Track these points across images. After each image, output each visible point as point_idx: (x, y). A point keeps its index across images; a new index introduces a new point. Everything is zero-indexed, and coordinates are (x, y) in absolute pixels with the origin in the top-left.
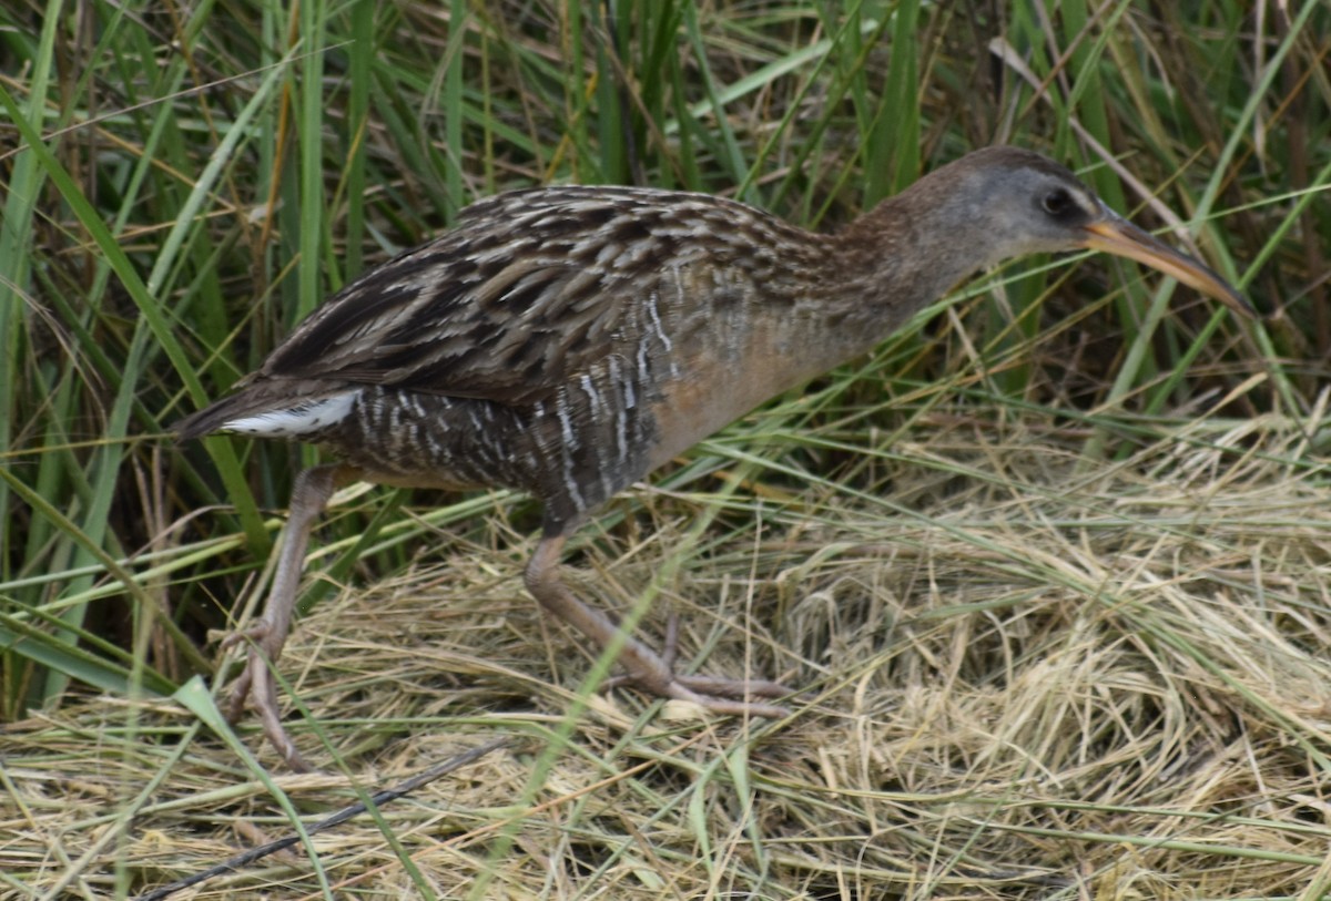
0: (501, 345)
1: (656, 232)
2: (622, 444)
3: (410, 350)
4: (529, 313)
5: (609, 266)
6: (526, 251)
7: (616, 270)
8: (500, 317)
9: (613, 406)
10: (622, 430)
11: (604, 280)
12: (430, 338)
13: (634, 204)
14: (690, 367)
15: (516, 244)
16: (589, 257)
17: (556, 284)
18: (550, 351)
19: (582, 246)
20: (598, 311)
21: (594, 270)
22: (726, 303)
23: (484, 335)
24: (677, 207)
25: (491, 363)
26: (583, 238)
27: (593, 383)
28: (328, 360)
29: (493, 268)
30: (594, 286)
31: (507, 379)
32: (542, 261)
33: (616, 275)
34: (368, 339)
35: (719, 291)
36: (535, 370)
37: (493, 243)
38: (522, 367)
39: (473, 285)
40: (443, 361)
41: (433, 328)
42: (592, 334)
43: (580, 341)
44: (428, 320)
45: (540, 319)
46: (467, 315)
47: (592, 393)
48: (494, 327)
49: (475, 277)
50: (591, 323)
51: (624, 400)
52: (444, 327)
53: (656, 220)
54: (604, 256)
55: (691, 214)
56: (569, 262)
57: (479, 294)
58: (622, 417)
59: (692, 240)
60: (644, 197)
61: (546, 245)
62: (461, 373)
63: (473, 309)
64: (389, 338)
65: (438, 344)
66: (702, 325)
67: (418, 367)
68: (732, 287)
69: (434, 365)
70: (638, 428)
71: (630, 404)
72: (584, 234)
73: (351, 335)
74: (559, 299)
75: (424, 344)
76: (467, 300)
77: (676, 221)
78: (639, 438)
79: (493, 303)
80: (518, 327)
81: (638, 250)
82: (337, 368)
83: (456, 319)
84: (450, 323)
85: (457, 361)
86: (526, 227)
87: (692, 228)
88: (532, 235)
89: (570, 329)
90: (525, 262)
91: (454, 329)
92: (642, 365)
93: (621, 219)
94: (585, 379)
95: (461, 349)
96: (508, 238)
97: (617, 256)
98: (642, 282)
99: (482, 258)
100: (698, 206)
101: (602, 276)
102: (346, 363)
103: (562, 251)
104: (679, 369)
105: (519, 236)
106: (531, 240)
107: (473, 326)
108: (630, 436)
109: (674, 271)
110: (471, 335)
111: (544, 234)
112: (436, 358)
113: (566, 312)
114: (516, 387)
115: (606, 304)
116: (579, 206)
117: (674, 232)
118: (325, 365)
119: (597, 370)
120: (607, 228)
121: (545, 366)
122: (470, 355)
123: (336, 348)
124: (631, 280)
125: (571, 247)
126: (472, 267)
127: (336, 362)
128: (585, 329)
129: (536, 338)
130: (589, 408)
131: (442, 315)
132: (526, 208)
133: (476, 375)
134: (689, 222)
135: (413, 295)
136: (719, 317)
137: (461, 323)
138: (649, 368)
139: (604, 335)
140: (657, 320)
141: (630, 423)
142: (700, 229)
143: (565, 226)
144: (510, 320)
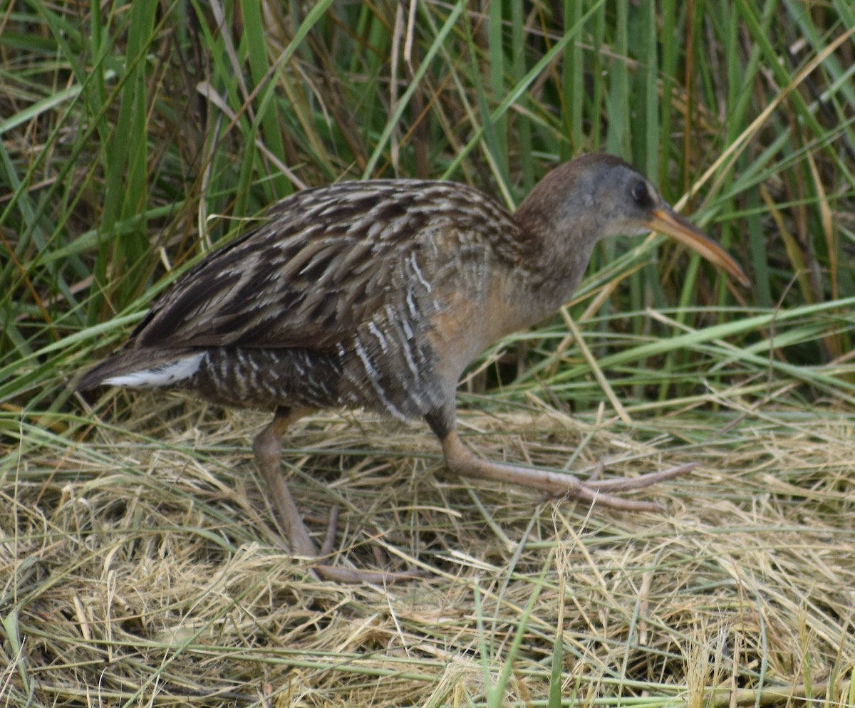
0: (304, 306)
1: (411, 210)
2: (413, 367)
3: (239, 318)
4: (321, 280)
5: (377, 238)
6: (317, 234)
7: (382, 240)
8: (301, 287)
9: (397, 339)
10: (409, 357)
11: (374, 249)
12: (252, 308)
13: (394, 191)
14: (449, 303)
15: (309, 230)
16: (362, 233)
17: (339, 256)
18: (340, 306)
19: (356, 226)
20: (371, 273)
21: (366, 242)
22: (469, 257)
23: (291, 300)
24: (427, 191)
25: (298, 320)
26: (356, 220)
27: (377, 326)
28: (180, 333)
29: (293, 251)
30: (367, 254)
31: (311, 330)
32: (328, 240)
33: (383, 244)
34: (208, 314)
35: (464, 248)
36: (331, 320)
37: (292, 231)
38: (321, 320)
39: (279, 265)
40: (263, 323)
41: (254, 300)
42: (369, 289)
43: (361, 296)
44: (250, 295)
45: (330, 283)
46: (277, 288)
47: (379, 334)
48: (297, 294)
49: (280, 259)
50: (367, 281)
51: (405, 334)
52: (262, 299)
53: (411, 201)
54: (373, 231)
55: (438, 195)
56: (348, 238)
57: (284, 272)
58: (407, 347)
59: (439, 213)
60: (402, 186)
61: (330, 228)
62: (278, 329)
63: (281, 283)
64: (223, 311)
65: (258, 311)
66: (454, 273)
67: (245, 329)
68: (473, 246)
69: (257, 327)
70: (420, 353)
71: (410, 336)
72: (357, 217)
73: (195, 313)
74: (342, 267)
75: (248, 313)
76: (276, 276)
77: (426, 201)
78: (423, 360)
79: (295, 277)
80: (315, 292)
81: (397, 225)
82: (188, 337)
83: (269, 291)
84: (265, 295)
85: (273, 322)
86: (316, 217)
87: (439, 204)
88: (320, 222)
89: (353, 287)
90: (315, 244)
91: (269, 300)
92: (412, 306)
93: (385, 203)
94: (371, 325)
95: (275, 313)
96: (303, 226)
97: (383, 230)
98: (402, 247)
99: (284, 244)
100: (443, 189)
101: (373, 246)
102: (193, 334)
103: (343, 230)
104: (441, 305)
105: (310, 224)
106: (319, 226)
107: (283, 295)
108: (416, 360)
109: (429, 236)
110: (281, 302)
111: (328, 221)
112: (257, 321)
113: (349, 276)
114: (319, 335)
115: (378, 266)
116: (353, 197)
117: (425, 209)
118: (179, 337)
119: (377, 317)
120: (374, 211)
121: (337, 317)
122: (282, 316)
123: (185, 323)
124: (395, 246)
125: (348, 227)
126: (278, 252)
127: (186, 334)
128: (364, 286)
129: (328, 298)
130: (379, 346)
131: (259, 290)
132: (316, 202)
133: (289, 330)
134: (436, 201)
135: (237, 277)
136: (466, 267)
137: (273, 294)
138: (417, 307)
139: (378, 288)
140: (418, 272)
141: (413, 350)
142: (445, 205)
143: (343, 213)
144: (308, 287)
